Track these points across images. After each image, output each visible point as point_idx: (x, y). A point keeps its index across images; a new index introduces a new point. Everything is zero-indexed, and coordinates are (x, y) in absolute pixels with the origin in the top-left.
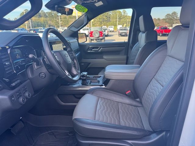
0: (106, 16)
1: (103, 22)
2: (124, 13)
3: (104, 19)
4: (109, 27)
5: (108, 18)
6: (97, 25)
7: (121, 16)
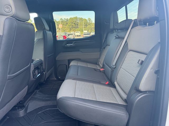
0: (74, 24)
1: (72, 29)
2: (89, 21)
3: (73, 26)
4: (76, 32)
5: (76, 25)
6: (67, 31)
7: (87, 23)
